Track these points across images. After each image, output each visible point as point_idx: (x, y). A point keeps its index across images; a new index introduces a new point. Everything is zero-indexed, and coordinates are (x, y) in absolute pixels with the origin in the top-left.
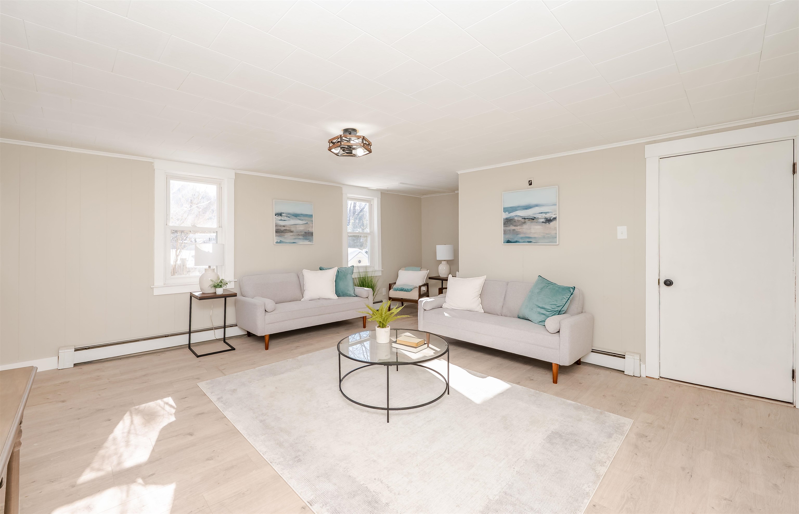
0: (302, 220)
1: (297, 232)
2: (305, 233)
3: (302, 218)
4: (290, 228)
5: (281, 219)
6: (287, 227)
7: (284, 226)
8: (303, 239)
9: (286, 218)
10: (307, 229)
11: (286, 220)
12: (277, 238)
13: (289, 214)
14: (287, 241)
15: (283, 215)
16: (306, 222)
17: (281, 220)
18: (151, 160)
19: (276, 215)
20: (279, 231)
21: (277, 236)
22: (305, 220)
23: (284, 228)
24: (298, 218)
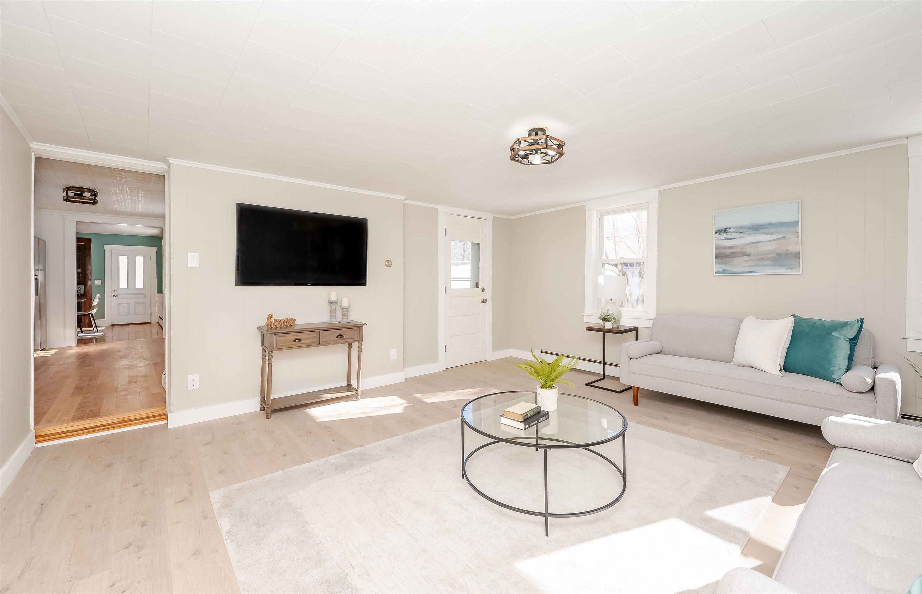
0: (771, 233)
1: (759, 255)
2: (779, 255)
3: (771, 230)
4: (744, 250)
5: (726, 237)
6: (736, 248)
7: (731, 248)
8: (772, 266)
9: (734, 235)
10: (784, 248)
11: (734, 238)
12: (718, 265)
13: (741, 227)
14: (737, 270)
15: (729, 230)
16: (780, 236)
17: (726, 239)
18: (583, 204)
19: (717, 233)
20: (722, 255)
21: (718, 263)
22: (778, 233)
23: (731, 251)
24: (762, 231)
